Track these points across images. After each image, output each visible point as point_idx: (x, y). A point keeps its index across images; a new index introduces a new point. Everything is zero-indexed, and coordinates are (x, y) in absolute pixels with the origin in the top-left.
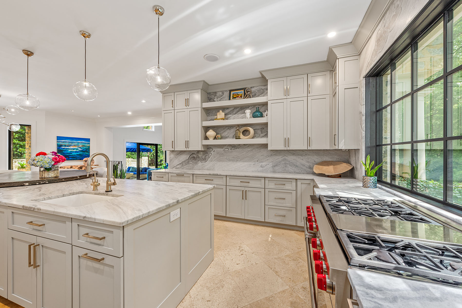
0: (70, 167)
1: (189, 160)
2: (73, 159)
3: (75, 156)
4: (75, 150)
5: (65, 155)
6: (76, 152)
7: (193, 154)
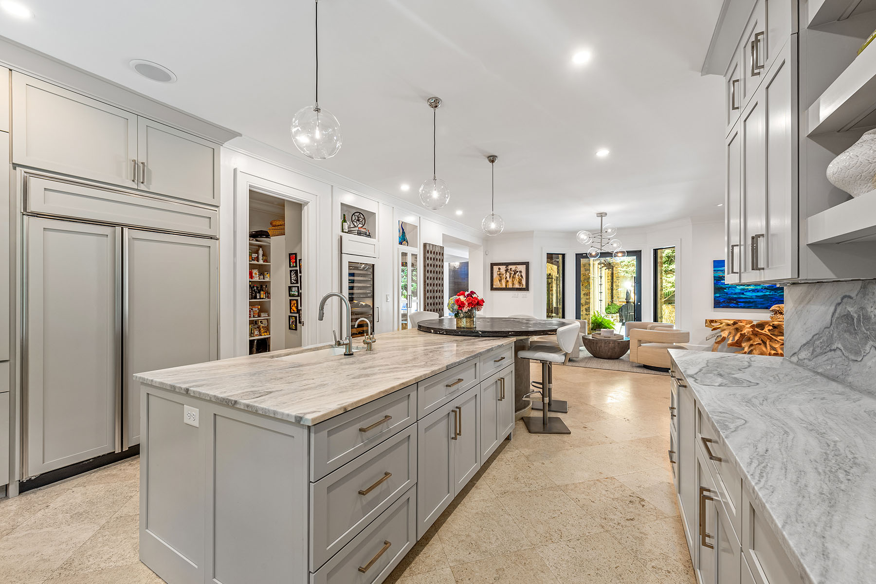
0: (732, 322)
1: (832, 328)
2: (747, 305)
3: (752, 300)
4: (751, 287)
5: (729, 297)
6: (753, 291)
7: (845, 300)
